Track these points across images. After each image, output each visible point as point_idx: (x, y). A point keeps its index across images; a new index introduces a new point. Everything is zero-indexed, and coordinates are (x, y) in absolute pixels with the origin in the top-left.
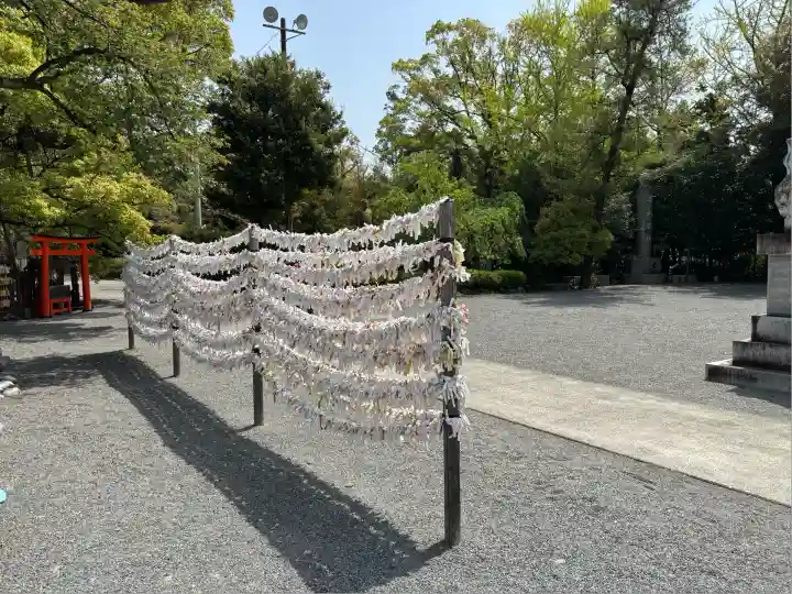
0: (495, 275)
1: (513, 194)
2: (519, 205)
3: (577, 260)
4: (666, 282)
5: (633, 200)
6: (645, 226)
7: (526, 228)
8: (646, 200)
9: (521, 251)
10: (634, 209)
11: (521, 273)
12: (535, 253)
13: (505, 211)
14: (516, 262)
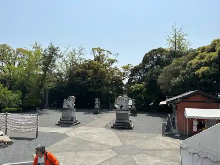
0: (15, 109)
1: (19, 91)
2: (21, 94)
3: (34, 105)
4: (51, 109)
5: (45, 92)
6: (47, 97)
7: (22, 98)
8: (47, 92)
9: (21, 103)
10: (45, 94)
11: (21, 108)
12: (24, 104)
13: (18, 95)
14: (20, 106)
